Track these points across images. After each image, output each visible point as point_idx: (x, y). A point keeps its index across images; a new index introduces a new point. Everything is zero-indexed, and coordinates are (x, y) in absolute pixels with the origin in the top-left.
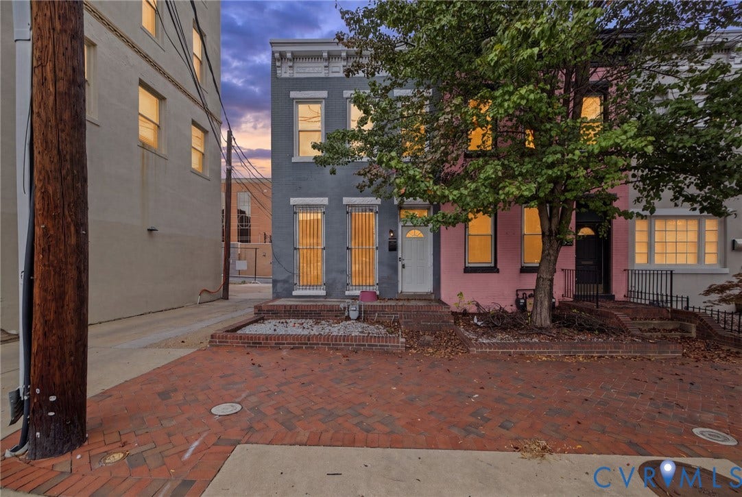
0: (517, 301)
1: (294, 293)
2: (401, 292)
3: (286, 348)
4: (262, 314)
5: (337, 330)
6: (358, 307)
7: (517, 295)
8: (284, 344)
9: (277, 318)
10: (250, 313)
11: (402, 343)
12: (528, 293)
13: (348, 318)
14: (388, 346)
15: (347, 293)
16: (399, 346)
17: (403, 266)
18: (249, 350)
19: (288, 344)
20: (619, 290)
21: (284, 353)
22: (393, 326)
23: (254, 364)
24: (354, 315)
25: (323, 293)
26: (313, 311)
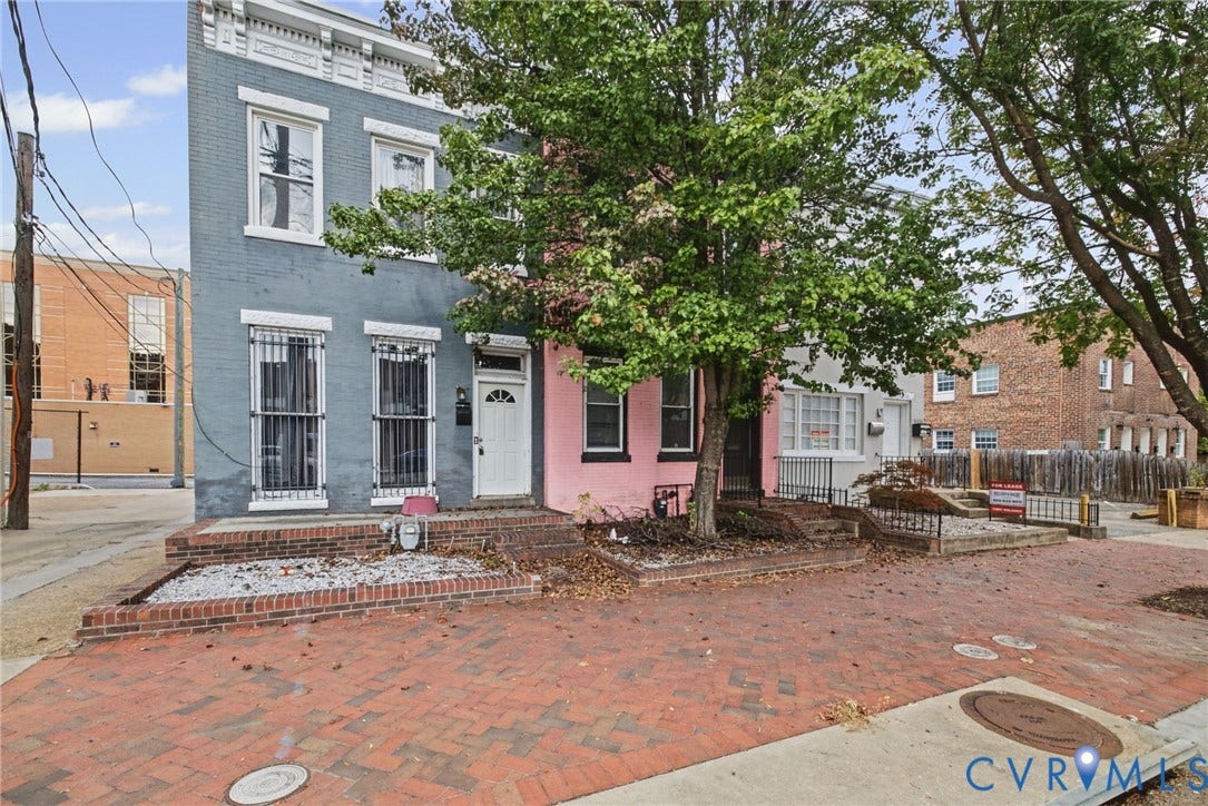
0: (656, 503)
1: (253, 506)
2: (478, 496)
3: (301, 621)
4: (188, 555)
5: (391, 572)
6: (417, 526)
7: (656, 494)
8: (293, 613)
9: (228, 561)
10: (156, 556)
11: (537, 583)
12: (669, 491)
13: (397, 549)
14: (511, 592)
15: (375, 502)
16: (529, 590)
17: (481, 452)
18: (207, 637)
19: (302, 612)
20: (769, 484)
21: (302, 631)
22: (488, 555)
23: (248, 668)
24: (409, 542)
25: (324, 503)
26: (318, 540)
